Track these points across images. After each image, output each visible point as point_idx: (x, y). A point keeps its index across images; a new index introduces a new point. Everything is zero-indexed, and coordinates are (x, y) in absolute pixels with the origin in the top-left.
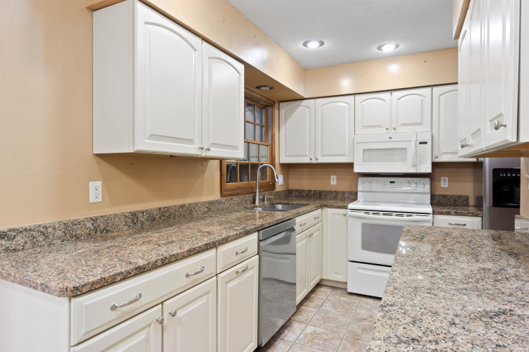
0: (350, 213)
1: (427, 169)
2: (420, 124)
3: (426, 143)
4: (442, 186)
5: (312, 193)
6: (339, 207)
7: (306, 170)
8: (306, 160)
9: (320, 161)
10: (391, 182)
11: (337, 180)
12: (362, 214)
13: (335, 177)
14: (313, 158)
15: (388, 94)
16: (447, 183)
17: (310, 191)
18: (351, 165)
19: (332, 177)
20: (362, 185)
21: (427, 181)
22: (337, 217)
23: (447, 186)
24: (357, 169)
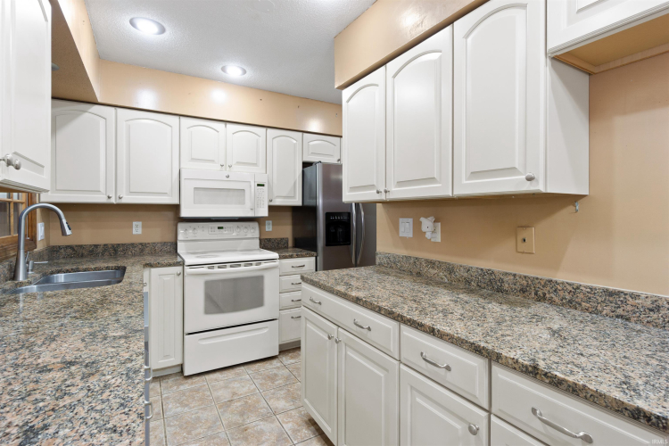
0: (188, 270)
1: (264, 212)
2: (255, 164)
3: (263, 185)
4: (267, 230)
5: (100, 250)
6: (170, 265)
7: (85, 214)
8: (100, 198)
9: (124, 201)
10: (219, 228)
11: (143, 227)
12: (205, 270)
13: (140, 223)
14: (112, 195)
15: (222, 125)
16: (271, 226)
17: (96, 246)
18: (176, 208)
19: (134, 223)
20: (184, 232)
21: (256, 225)
22: (166, 278)
23: (271, 230)
24: (184, 213)
